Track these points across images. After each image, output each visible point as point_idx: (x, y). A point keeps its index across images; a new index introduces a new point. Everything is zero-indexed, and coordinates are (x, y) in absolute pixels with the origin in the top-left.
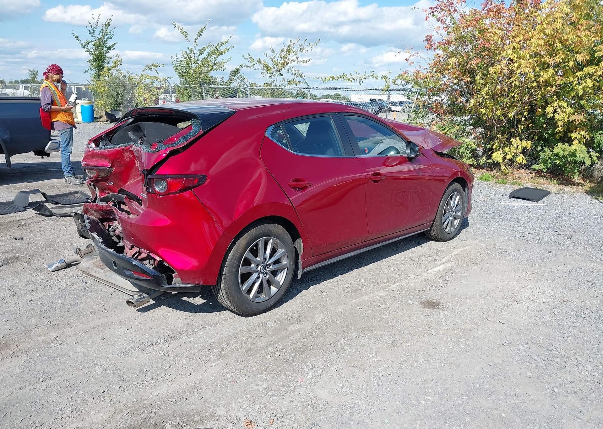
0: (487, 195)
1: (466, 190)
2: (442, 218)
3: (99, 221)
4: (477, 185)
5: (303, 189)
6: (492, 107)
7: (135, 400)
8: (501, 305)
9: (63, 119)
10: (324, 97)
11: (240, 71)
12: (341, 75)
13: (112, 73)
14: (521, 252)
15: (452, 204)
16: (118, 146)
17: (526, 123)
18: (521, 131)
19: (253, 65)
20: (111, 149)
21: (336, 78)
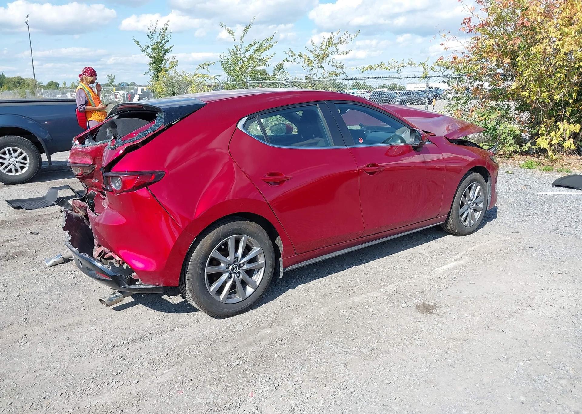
0: (527, 184)
1: (489, 179)
2: (458, 210)
3: (84, 218)
4: (518, 173)
5: (281, 183)
6: (537, 89)
7: (71, 410)
8: (509, 310)
9: (97, 118)
10: (380, 87)
11: (283, 66)
12: (379, 65)
13: (168, 74)
14: (551, 248)
15: (470, 196)
16: (97, 143)
17: (576, 105)
18: (569, 114)
19: (294, 59)
20: (92, 147)
21: (374, 68)
